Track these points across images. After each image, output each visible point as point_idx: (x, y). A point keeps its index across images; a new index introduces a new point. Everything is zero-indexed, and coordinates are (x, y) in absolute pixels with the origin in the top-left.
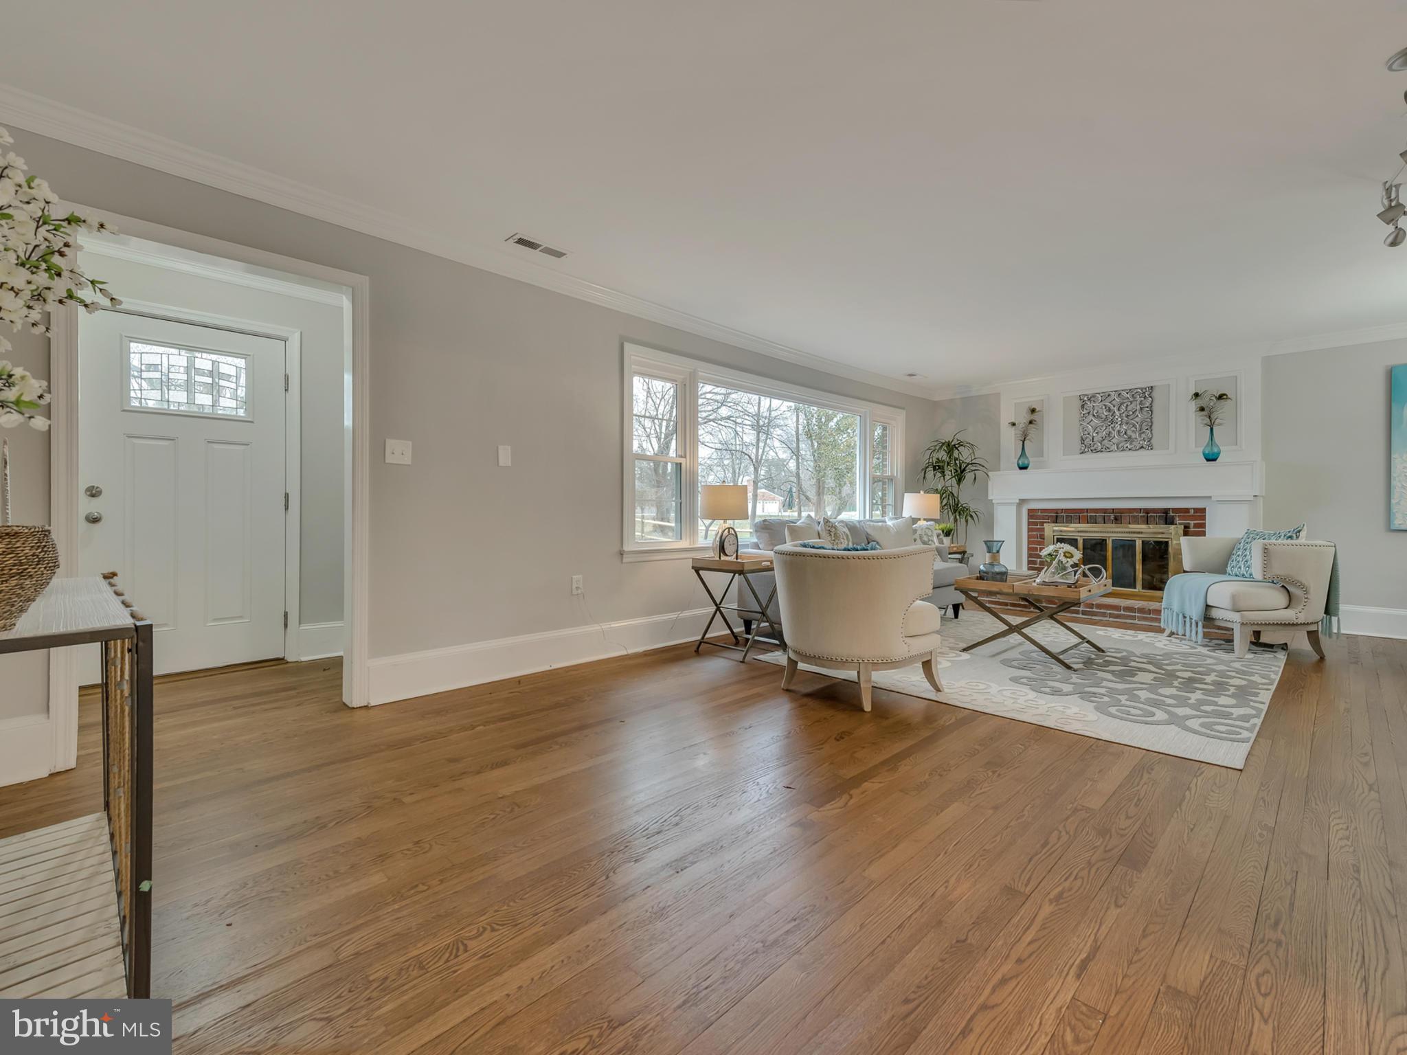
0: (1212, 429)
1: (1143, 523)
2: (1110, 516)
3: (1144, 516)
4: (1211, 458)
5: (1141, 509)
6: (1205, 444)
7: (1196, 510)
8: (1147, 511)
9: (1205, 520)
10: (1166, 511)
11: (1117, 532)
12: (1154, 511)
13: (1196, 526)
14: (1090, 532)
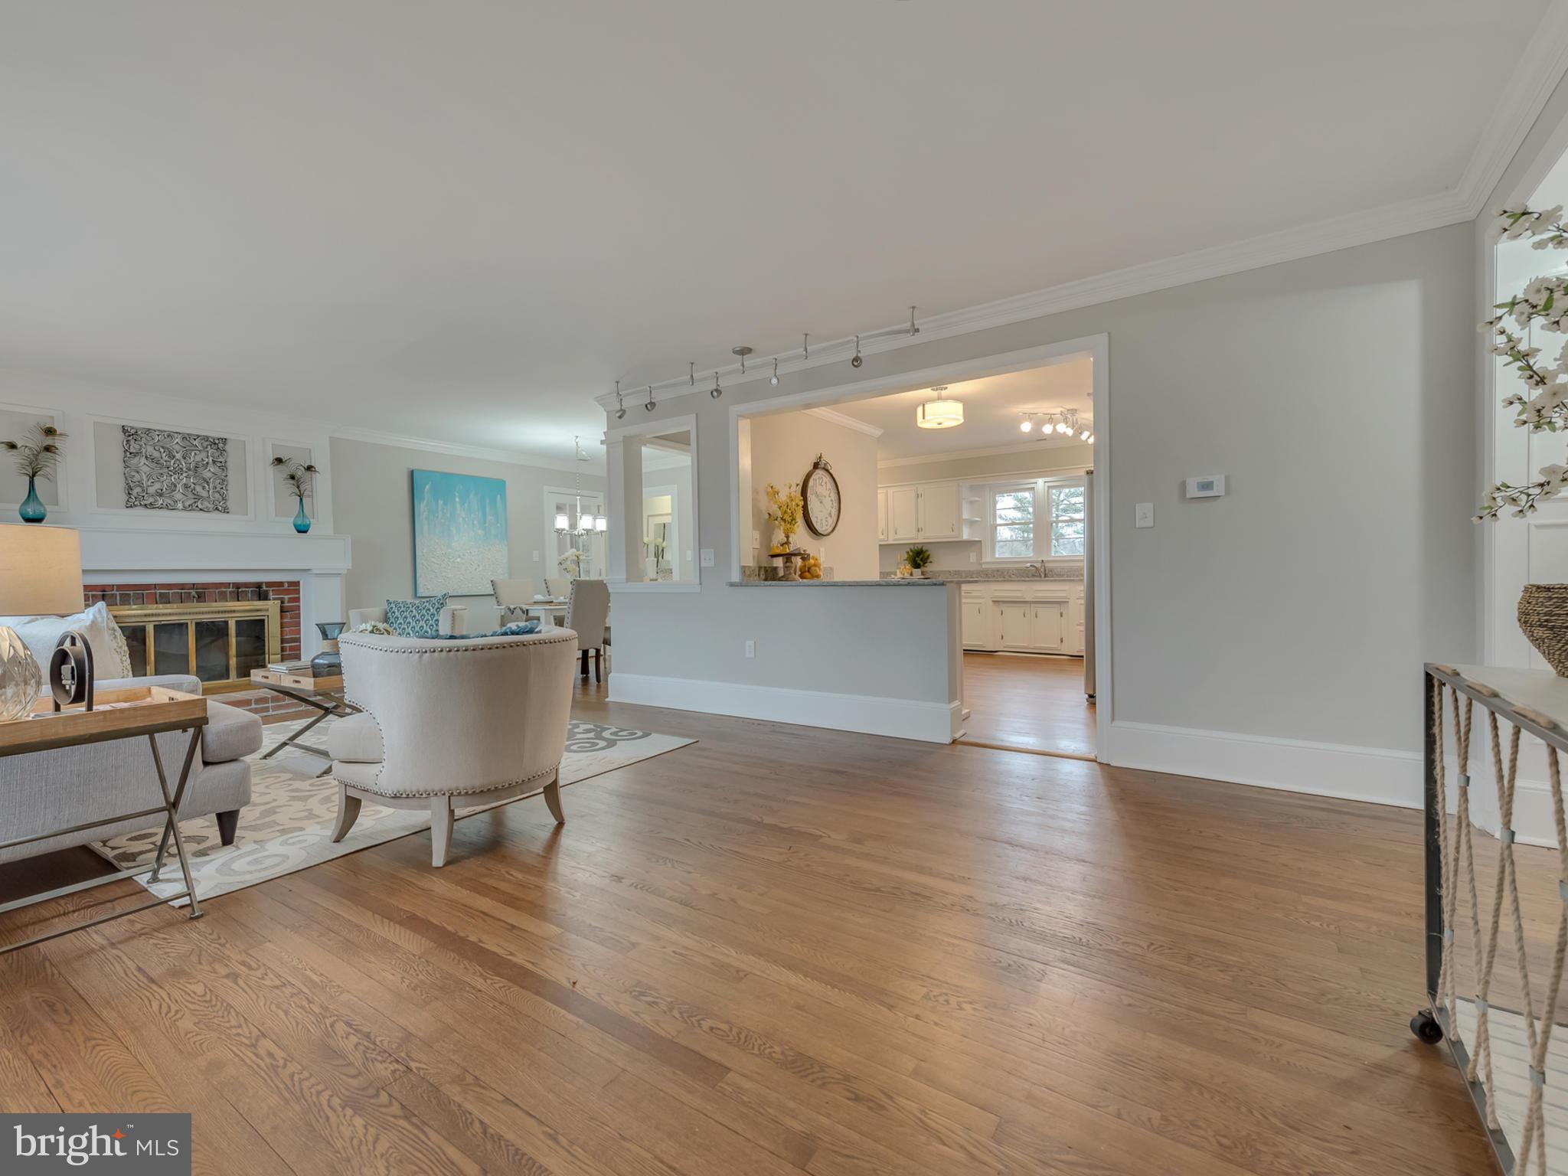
0: (301, 499)
1: (232, 600)
2: (190, 593)
3: (233, 592)
4: (302, 530)
5: (230, 583)
6: (296, 515)
7: (291, 584)
8: (237, 586)
9: (299, 593)
10: (259, 585)
11: (203, 613)
12: (247, 585)
13: (291, 600)
14: (163, 615)
